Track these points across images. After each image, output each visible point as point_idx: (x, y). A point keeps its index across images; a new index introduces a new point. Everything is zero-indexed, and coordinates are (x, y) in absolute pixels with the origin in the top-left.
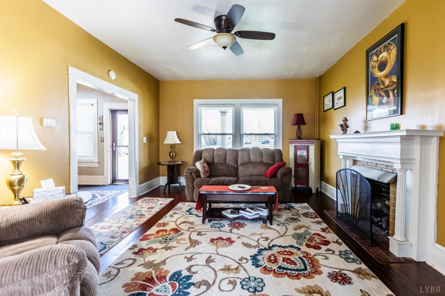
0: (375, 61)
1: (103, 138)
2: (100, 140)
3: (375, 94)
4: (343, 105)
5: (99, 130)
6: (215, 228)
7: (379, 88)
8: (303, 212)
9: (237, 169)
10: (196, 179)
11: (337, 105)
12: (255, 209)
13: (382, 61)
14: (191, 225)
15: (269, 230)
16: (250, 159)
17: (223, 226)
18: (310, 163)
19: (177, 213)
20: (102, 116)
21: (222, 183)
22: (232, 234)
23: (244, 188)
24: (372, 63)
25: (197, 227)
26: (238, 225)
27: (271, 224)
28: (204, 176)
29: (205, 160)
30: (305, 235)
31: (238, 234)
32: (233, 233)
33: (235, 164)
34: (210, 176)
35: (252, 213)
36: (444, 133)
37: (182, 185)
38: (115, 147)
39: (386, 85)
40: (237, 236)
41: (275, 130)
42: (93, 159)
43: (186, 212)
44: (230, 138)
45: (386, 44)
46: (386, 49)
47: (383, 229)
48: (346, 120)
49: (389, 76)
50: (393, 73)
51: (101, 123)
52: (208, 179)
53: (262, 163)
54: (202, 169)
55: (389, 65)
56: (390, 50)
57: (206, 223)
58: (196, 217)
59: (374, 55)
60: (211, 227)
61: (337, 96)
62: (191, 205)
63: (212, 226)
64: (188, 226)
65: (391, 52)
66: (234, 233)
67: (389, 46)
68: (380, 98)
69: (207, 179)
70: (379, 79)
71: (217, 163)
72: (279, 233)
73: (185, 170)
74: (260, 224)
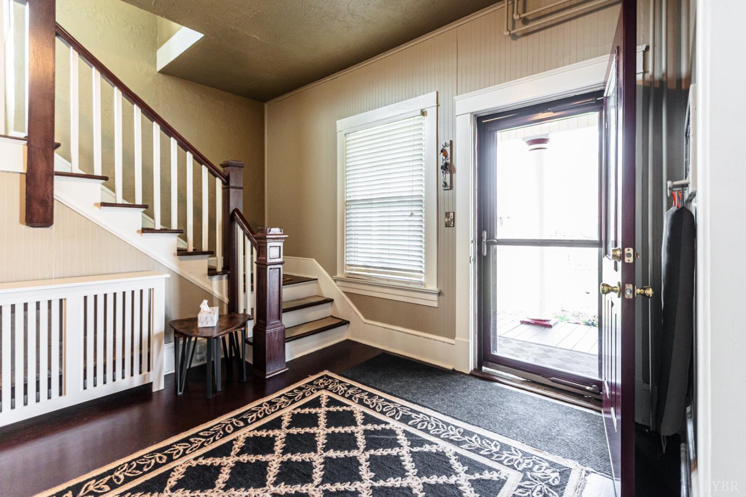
1: (452, 214)
2: (443, 220)
5: (441, 188)
20: (451, 142)
38: (489, 244)
42: (423, 280)
51: (446, 164)
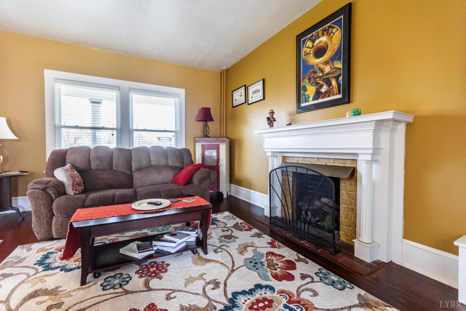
0: (309, 47)
3: (309, 83)
4: (262, 98)
6: (113, 288)
7: (316, 77)
8: (232, 225)
9: (131, 177)
10: (57, 199)
11: (252, 99)
12: (178, 235)
13: (320, 46)
14: (53, 297)
15: (208, 265)
16: (150, 161)
17: (128, 279)
18: (221, 165)
19: (11, 275)
21: (111, 201)
22: (152, 293)
23: (161, 204)
24: (304, 50)
25: (69, 299)
26: (155, 269)
27: (206, 253)
28: (75, 192)
29: (72, 165)
30: (259, 260)
31: (164, 290)
32: (154, 290)
33: (128, 170)
34: (86, 191)
35: (175, 242)
36: (414, 118)
37: (21, 210)
39: (326, 72)
40: (164, 293)
41: (176, 126)
43: (37, 266)
44: (113, 135)
45: (325, 28)
46: (325, 33)
47: (325, 229)
48: (272, 113)
49: (331, 62)
50: (336, 59)
52: (83, 196)
53: (167, 167)
54: (68, 180)
55: (330, 50)
56: (332, 34)
57: (89, 282)
58: (63, 272)
59: (308, 40)
60: (103, 289)
61: (251, 90)
62: (47, 248)
63: (106, 286)
64: (44, 302)
65: (333, 36)
66: (157, 290)
67: (330, 30)
68: (316, 87)
69: (80, 195)
70: (315, 66)
71: (95, 170)
72: (227, 267)
73: (31, 184)
74: (189, 257)
